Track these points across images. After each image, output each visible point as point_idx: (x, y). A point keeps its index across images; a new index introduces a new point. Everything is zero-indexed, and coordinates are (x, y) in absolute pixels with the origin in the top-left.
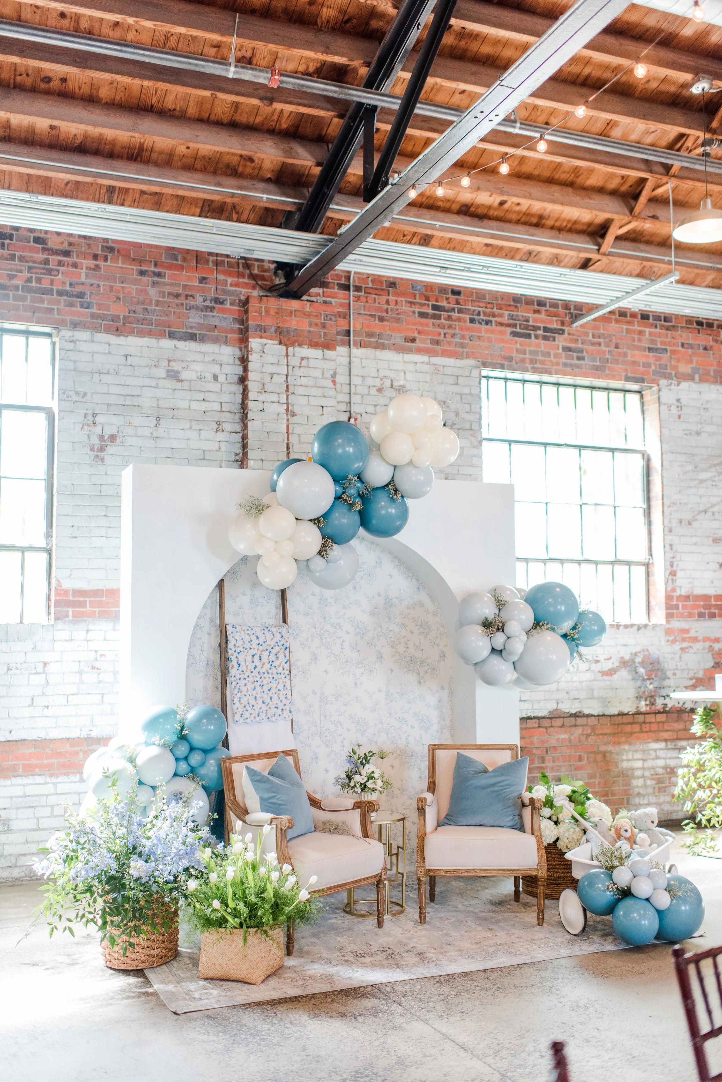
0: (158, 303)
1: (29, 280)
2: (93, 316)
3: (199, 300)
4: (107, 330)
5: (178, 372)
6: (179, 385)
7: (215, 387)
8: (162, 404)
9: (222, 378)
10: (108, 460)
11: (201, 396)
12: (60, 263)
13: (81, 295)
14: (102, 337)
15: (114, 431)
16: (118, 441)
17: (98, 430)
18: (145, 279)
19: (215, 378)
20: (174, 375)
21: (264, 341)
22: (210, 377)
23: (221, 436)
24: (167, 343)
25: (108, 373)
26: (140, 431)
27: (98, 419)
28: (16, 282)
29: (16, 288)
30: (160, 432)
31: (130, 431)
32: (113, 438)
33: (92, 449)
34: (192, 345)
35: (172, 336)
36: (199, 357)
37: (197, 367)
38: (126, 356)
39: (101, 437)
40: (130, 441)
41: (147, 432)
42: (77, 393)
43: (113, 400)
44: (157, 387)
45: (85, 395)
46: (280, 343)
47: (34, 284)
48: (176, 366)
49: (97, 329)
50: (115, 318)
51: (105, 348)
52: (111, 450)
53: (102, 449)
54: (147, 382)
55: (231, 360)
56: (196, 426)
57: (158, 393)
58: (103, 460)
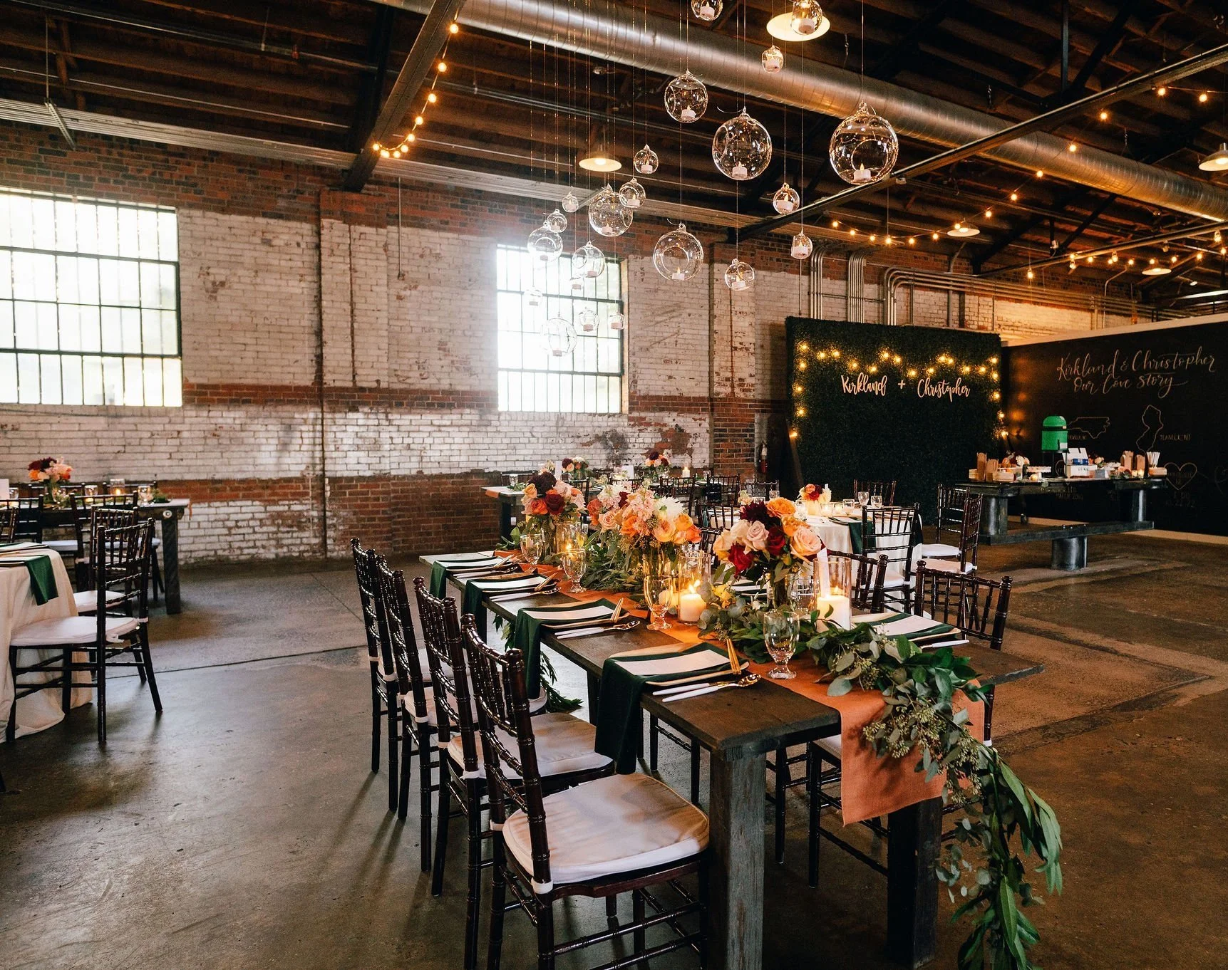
0: (253, 192)
1: (154, 173)
2: (204, 200)
3: (285, 191)
4: (216, 210)
5: (270, 240)
6: (271, 249)
7: (299, 251)
8: (259, 261)
9: (303, 245)
10: (218, 298)
11: (288, 257)
12: (177, 162)
13: (195, 185)
14: (209, 214)
15: (223, 279)
16: (227, 286)
17: (211, 278)
18: (243, 175)
19: (298, 245)
20: (267, 242)
21: (332, 221)
22: (294, 244)
23: (303, 284)
24: (261, 221)
25: (217, 239)
26: (243, 280)
27: (211, 271)
28: (144, 174)
29: (144, 179)
30: (258, 280)
31: (236, 279)
32: (222, 284)
33: (207, 291)
34: (281, 222)
35: (265, 215)
36: (286, 230)
37: (286, 237)
38: (230, 228)
39: (214, 283)
40: (235, 286)
41: (248, 280)
42: (194, 252)
43: (221, 258)
44: (255, 250)
45: (200, 254)
46: (344, 223)
47: (158, 176)
48: (269, 236)
49: (208, 209)
50: (221, 202)
51: (214, 222)
52: (221, 291)
53: (215, 292)
54: (247, 246)
55: (310, 233)
56: (284, 277)
57: (256, 254)
58: (215, 298)
